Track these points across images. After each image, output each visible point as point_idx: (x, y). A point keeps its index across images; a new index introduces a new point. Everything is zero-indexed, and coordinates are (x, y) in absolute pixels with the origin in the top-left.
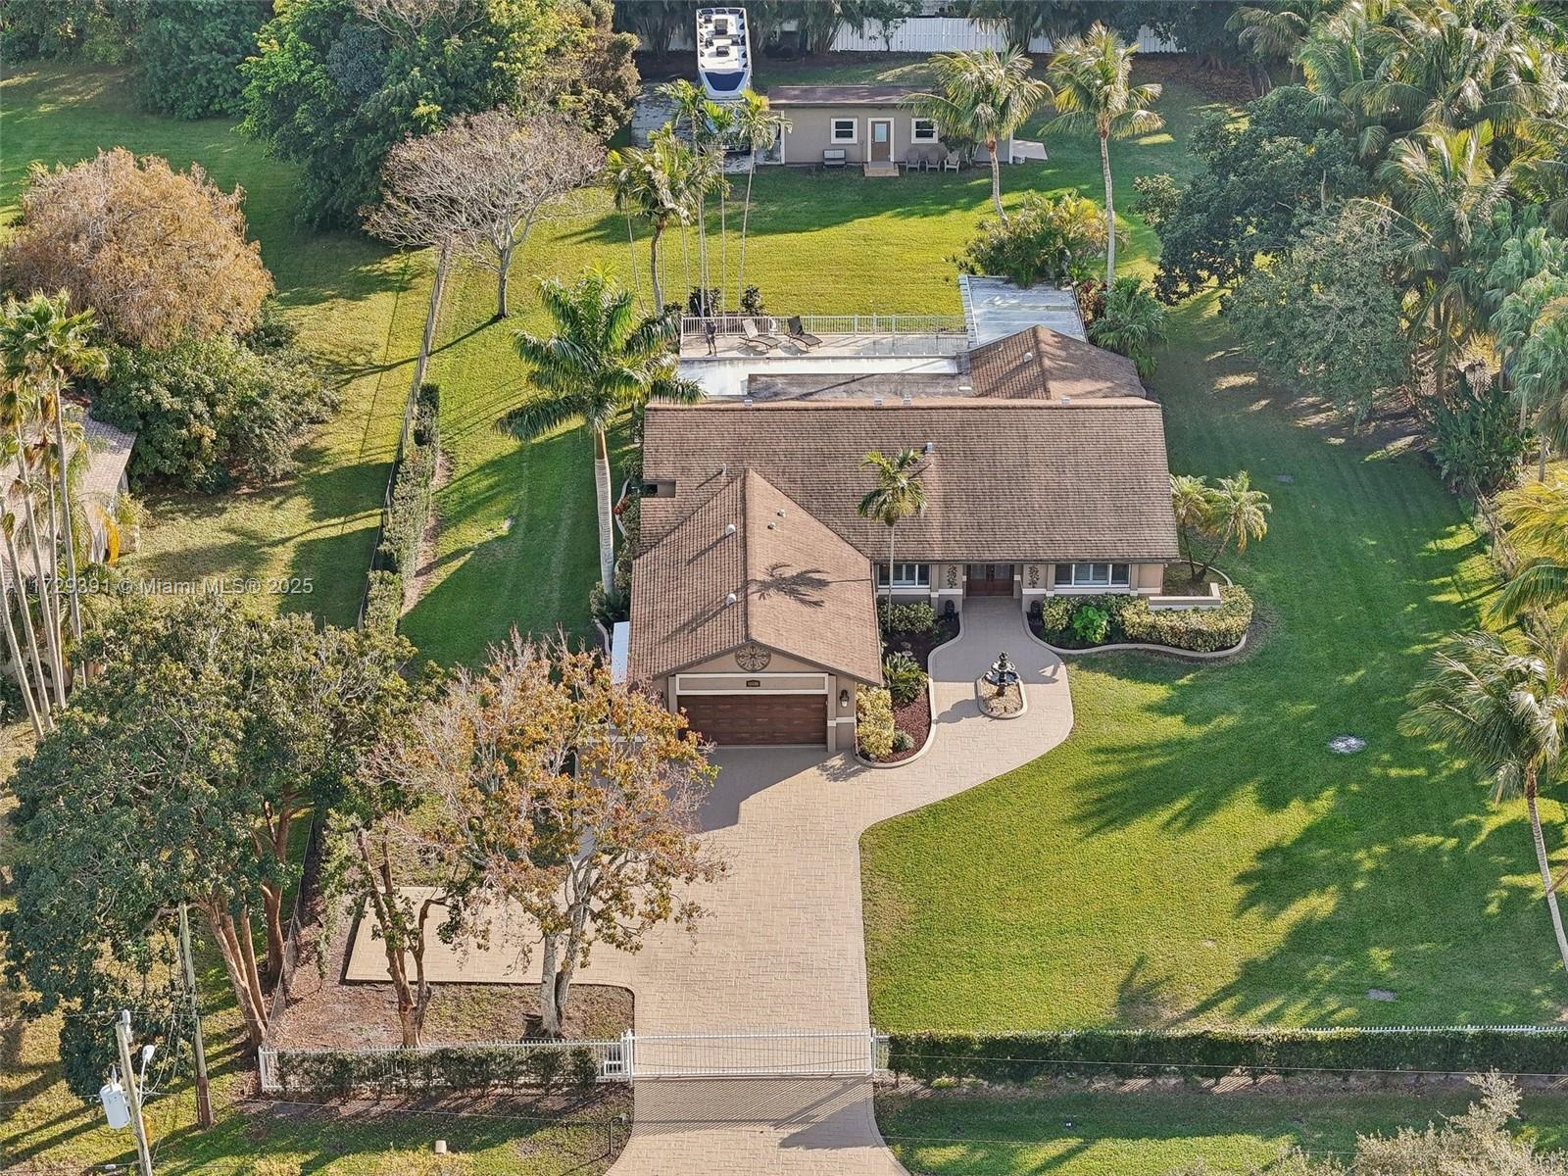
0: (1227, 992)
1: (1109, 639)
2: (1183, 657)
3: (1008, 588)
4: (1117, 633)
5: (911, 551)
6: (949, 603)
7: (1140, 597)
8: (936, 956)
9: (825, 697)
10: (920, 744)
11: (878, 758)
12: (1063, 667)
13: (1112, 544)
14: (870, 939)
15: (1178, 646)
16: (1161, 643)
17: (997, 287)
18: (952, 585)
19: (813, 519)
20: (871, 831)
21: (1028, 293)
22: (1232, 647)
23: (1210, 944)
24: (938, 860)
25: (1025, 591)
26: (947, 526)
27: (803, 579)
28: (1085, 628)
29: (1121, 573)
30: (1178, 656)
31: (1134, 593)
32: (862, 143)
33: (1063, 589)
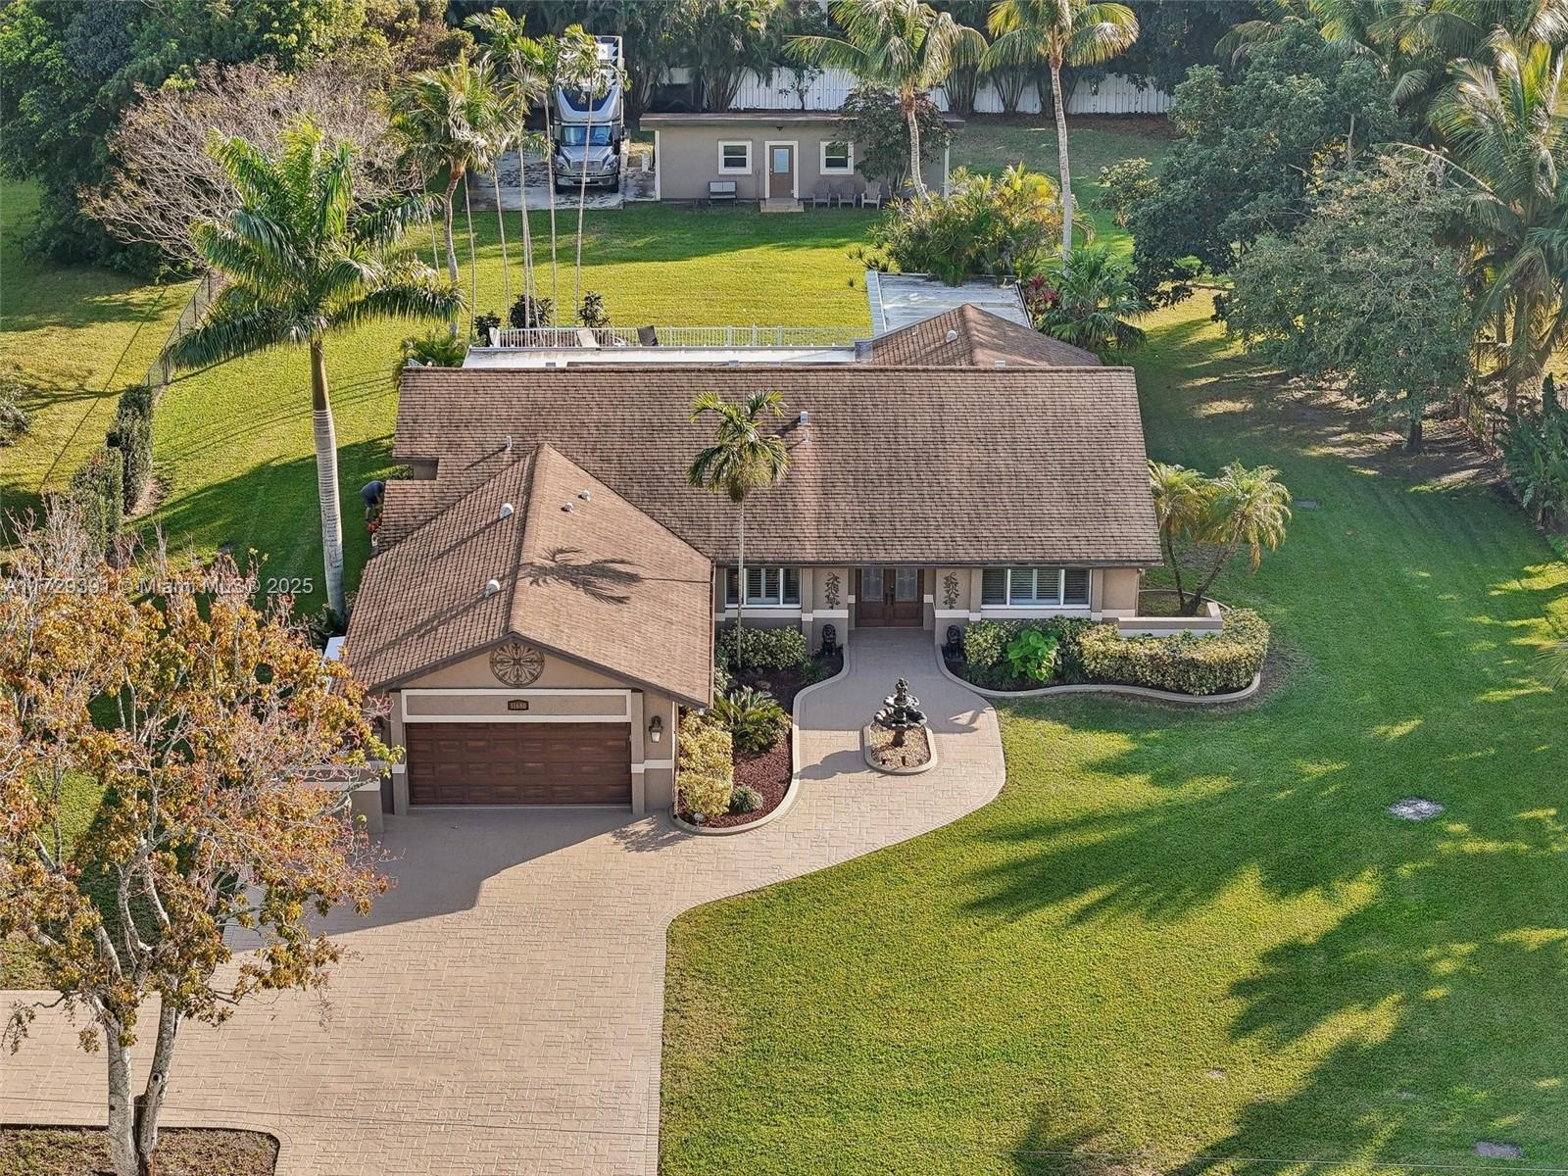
1: (1059, 677)
2: (1169, 702)
3: (916, 615)
4: (1070, 669)
5: (771, 549)
6: (828, 629)
7: (1105, 621)
8: (774, 1089)
9: (628, 725)
10: (772, 804)
11: (706, 821)
12: (990, 715)
13: (1063, 542)
14: (671, 1067)
15: (1161, 687)
16: (1136, 683)
17: (916, 284)
18: (833, 603)
19: (632, 508)
20: (688, 917)
21: (955, 290)
22: (1242, 689)
23: (1216, 1075)
24: (788, 957)
25: (940, 614)
26: (825, 517)
28: (1025, 660)
29: (1077, 592)
30: (1161, 701)
31: (1096, 617)
32: (758, 172)
33: (994, 611)
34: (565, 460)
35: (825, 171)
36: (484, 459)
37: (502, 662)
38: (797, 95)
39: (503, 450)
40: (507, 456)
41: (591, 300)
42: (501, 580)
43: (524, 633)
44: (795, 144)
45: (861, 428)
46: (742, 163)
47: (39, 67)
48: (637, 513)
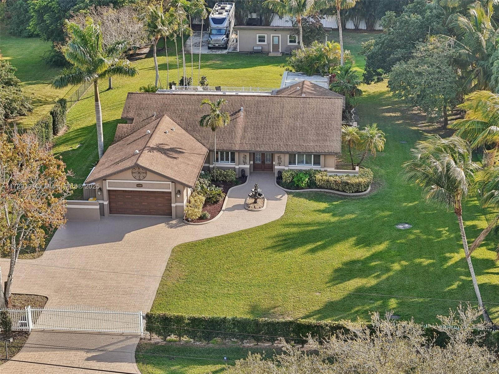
0: (319, 312)
1: (308, 186)
2: (340, 195)
3: (271, 168)
4: (312, 184)
5: (226, 146)
6: (243, 171)
7: (325, 171)
8: (189, 291)
9: (170, 193)
10: (213, 217)
11: (192, 221)
12: (286, 196)
13: (313, 146)
14: (162, 284)
15: (338, 190)
16: (331, 189)
17: (299, 75)
18: (245, 163)
19: (187, 133)
20: (179, 246)
21: (310, 77)
22: (363, 192)
23: (318, 294)
24: (204, 257)
25: (276, 167)
26: (243, 137)
27: (172, 150)
28: (298, 181)
29: (317, 163)
30: (338, 194)
31: (322, 169)
32: (269, 44)
33: (292, 167)
34: (170, 120)
35: (289, 44)
36: (147, 119)
37: (135, 173)
38: (291, 22)
39: (153, 116)
40: (154, 118)
41: (203, 78)
42: (139, 151)
43: (141, 164)
44: (280, 35)
45: (259, 113)
46: (264, 41)
47: (50, 7)
48: (189, 135)
